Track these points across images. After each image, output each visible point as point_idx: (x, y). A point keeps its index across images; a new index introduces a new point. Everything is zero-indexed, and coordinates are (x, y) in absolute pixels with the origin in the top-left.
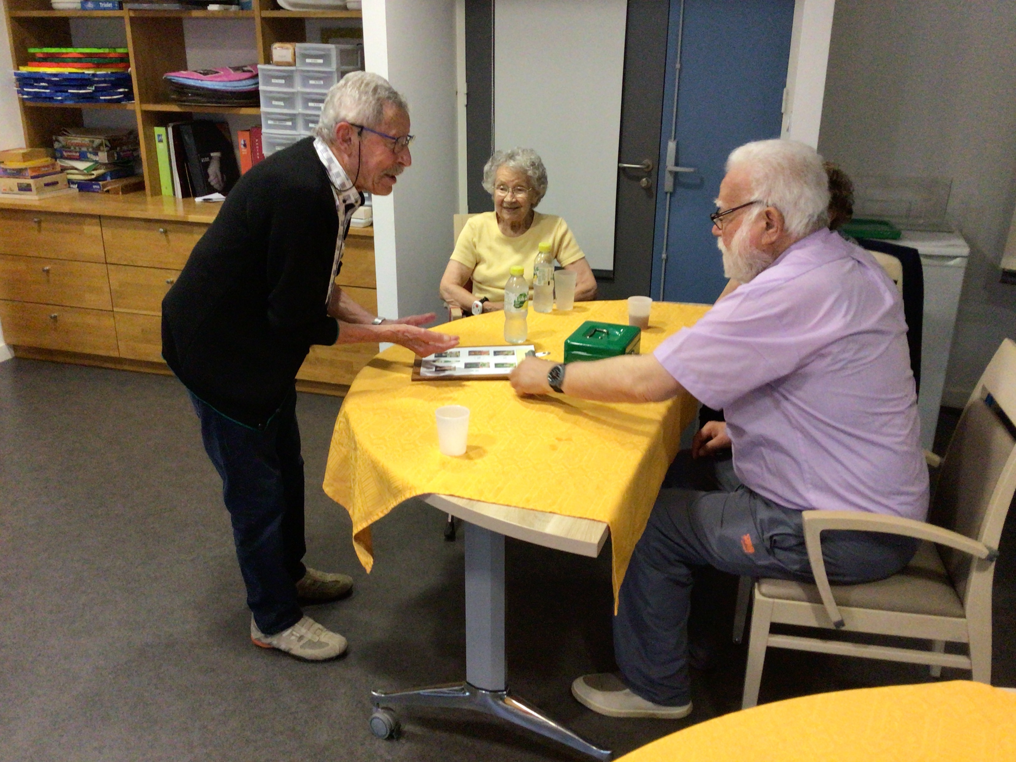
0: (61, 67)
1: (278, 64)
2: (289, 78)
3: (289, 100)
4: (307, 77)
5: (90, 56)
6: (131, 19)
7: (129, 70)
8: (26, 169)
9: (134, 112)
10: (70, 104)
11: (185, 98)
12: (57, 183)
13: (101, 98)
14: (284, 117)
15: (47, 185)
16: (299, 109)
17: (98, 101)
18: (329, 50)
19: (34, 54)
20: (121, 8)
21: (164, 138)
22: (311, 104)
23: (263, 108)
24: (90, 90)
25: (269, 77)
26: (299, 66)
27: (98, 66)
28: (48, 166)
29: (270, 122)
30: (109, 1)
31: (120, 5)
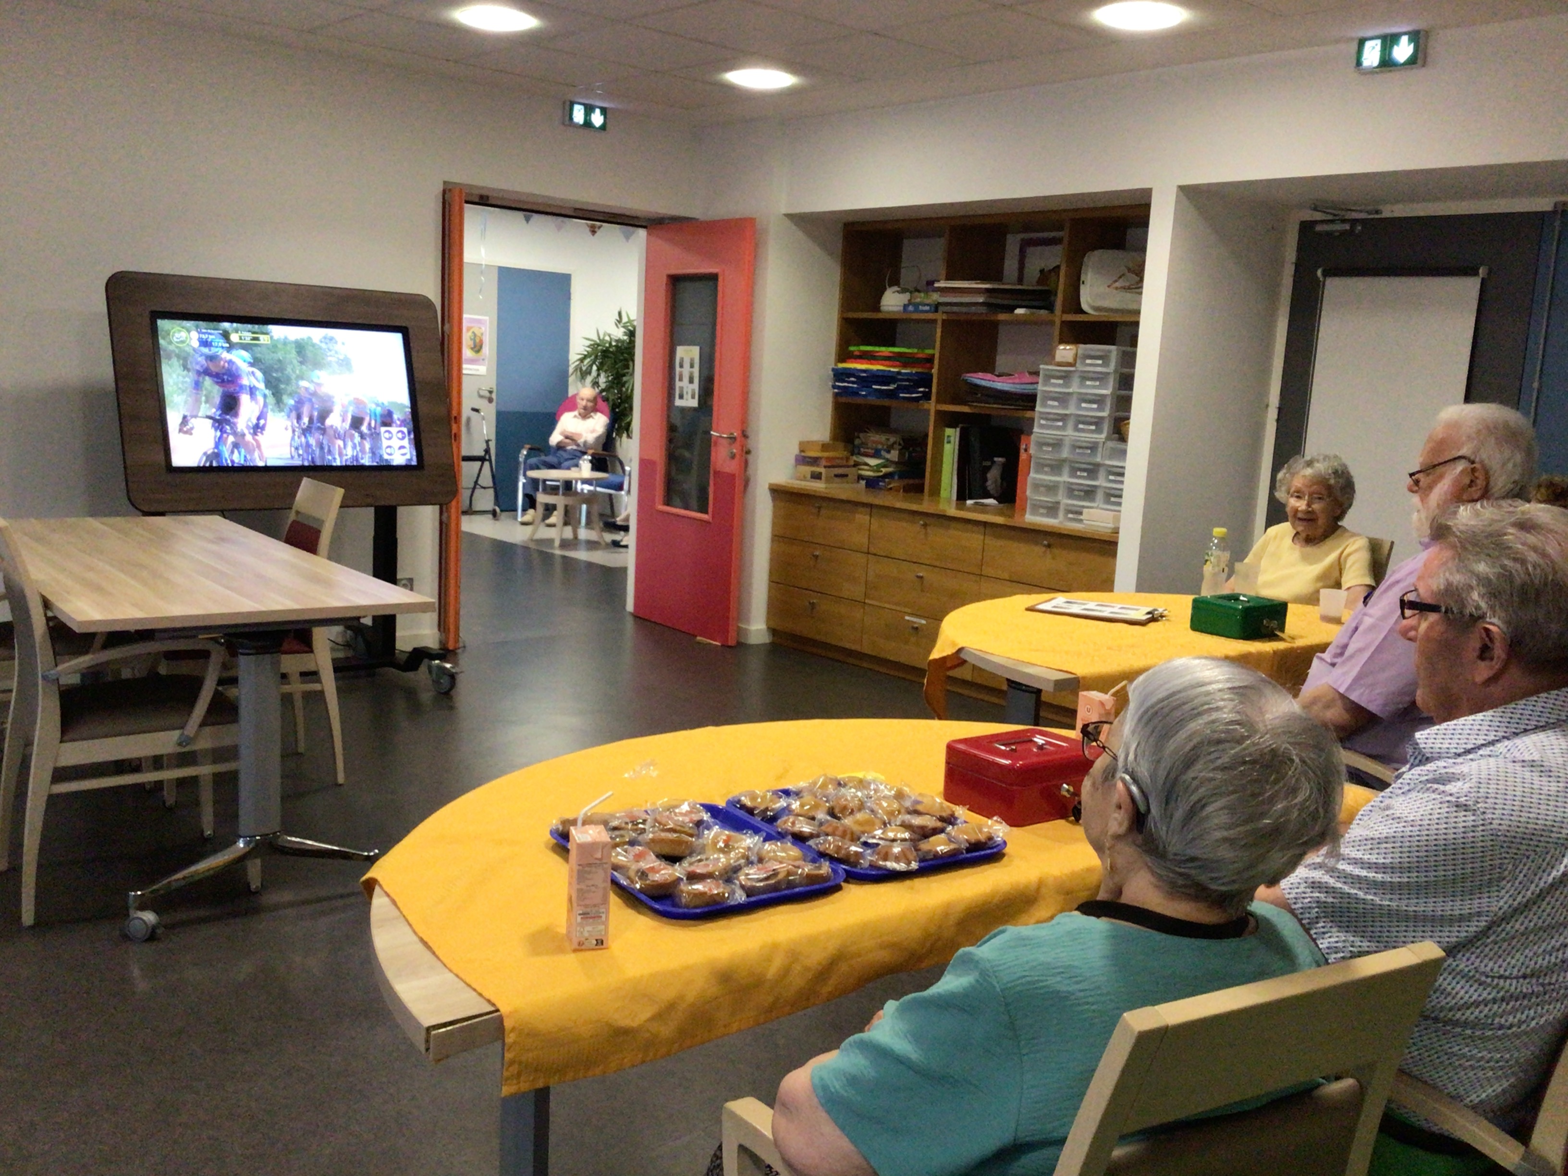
0: (871, 364)
1: (1060, 364)
2: (1066, 377)
3: (1063, 399)
4: (1084, 377)
5: (900, 354)
6: (943, 321)
7: (933, 371)
8: (820, 458)
9: (928, 411)
10: (873, 400)
12: (846, 476)
13: (901, 395)
14: (1056, 417)
15: (836, 476)
16: (1071, 410)
17: (898, 398)
18: (1110, 351)
19: (853, 352)
20: (936, 311)
21: (952, 439)
22: (1084, 405)
23: (1038, 408)
24: (891, 387)
25: (1049, 377)
26: (1080, 367)
27: (905, 366)
28: (842, 459)
29: (1043, 422)
30: (928, 305)
31: (936, 307)
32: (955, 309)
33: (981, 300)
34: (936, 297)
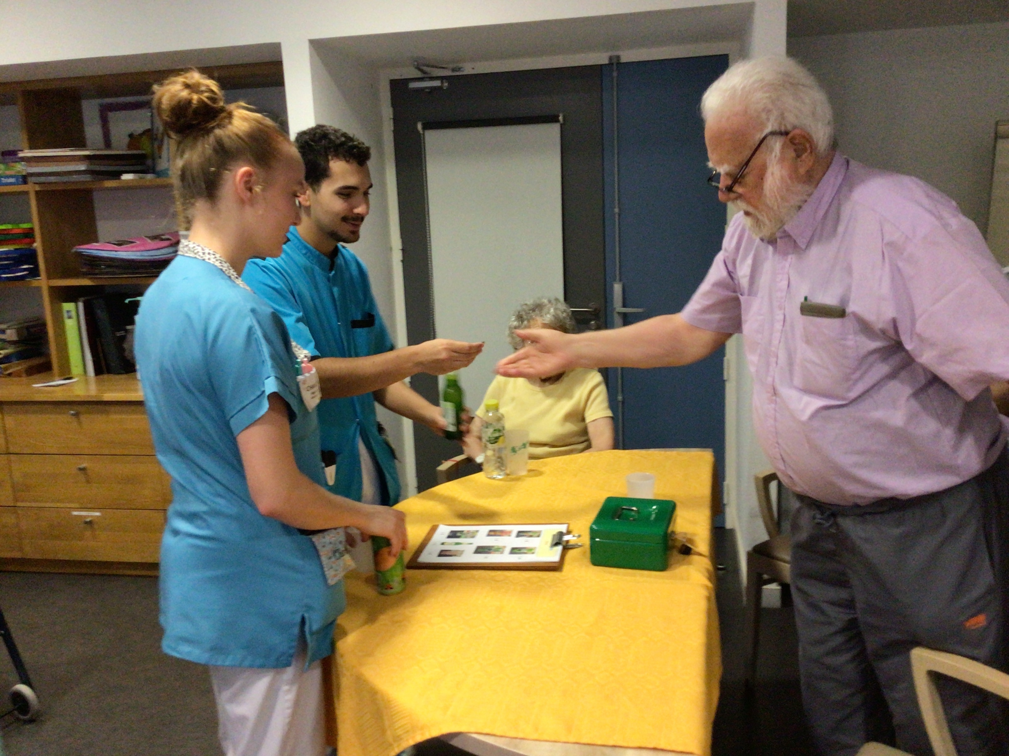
6: (37, 193)
7: (35, 245)
9: (40, 288)
11: (97, 271)
13: (3, 276)
20: (25, 182)
21: (73, 314)
30: (11, 176)
31: (24, 179)
32: (52, 179)
33: (83, 167)
34: (20, 168)
